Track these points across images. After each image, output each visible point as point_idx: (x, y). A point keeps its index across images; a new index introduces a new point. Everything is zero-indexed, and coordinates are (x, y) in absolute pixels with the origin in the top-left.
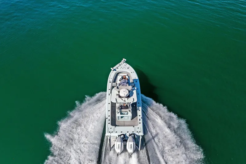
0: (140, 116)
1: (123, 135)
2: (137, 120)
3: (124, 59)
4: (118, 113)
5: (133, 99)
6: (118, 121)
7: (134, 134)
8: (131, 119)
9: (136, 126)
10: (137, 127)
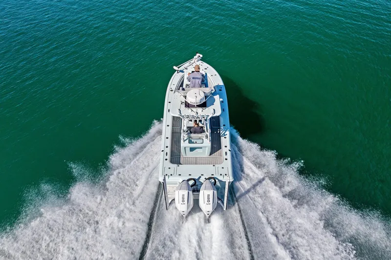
0: (226, 147)
1: (194, 179)
2: (221, 156)
3: (198, 54)
4: (184, 141)
5: (214, 110)
6: (185, 157)
7: (214, 178)
8: (209, 154)
9: (219, 164)
10: (220, 166)
